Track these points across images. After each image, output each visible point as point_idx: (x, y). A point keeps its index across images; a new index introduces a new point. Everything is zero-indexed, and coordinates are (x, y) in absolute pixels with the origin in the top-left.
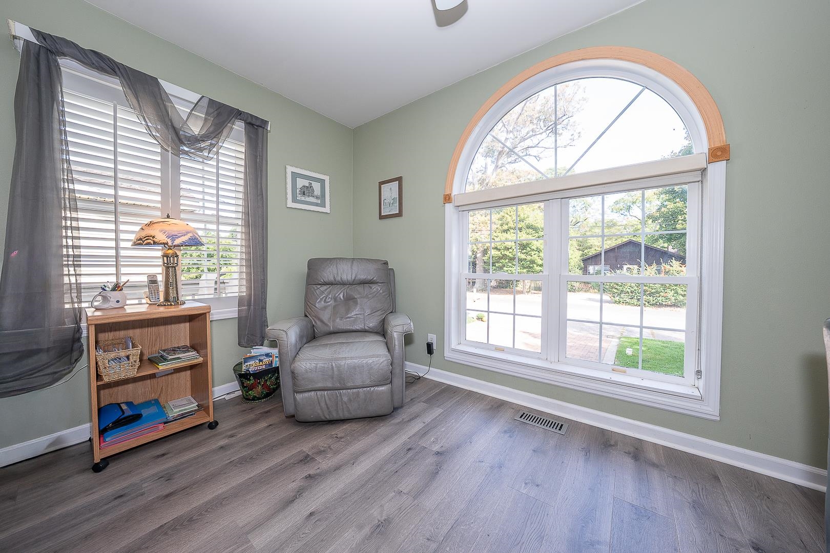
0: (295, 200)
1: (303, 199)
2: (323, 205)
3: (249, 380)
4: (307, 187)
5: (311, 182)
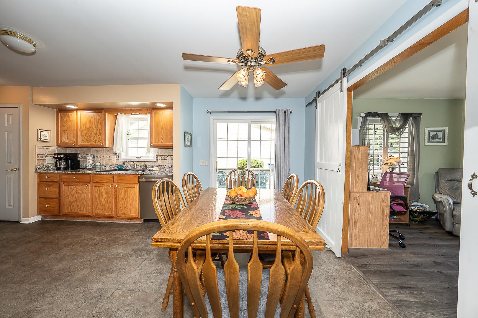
0: (429, 142)
1: (433, 140)
2: (443, 142)
3: (416, 214)
4: (435, 135)
5: (437, 132)
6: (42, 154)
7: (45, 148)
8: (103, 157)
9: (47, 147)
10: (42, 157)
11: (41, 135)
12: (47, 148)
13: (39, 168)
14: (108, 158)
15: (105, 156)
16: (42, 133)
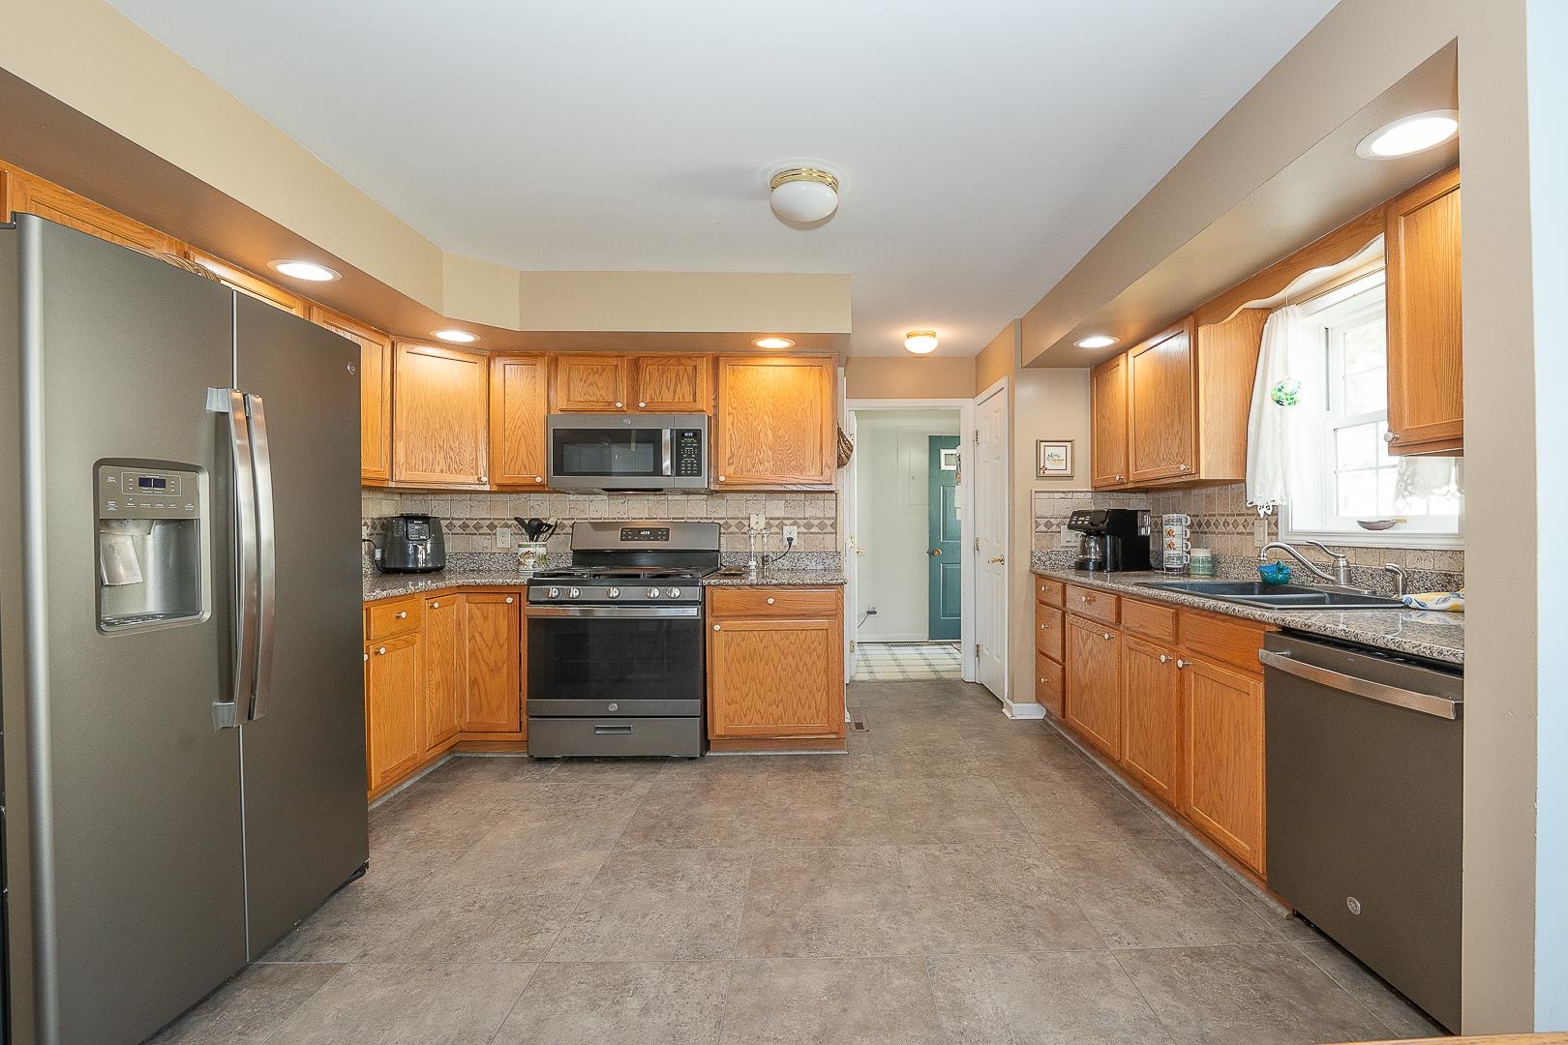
6: (1049, 514)
7: (1056, 495)
8: (1226, 524)
9: (1063, 492)
10: (1048, 525)
11: (1047, 456)
12: (1063, 495)
13: (1039, 559)
14: (1241, 528)
15: (1231, 520)
16: (1049, 451)
